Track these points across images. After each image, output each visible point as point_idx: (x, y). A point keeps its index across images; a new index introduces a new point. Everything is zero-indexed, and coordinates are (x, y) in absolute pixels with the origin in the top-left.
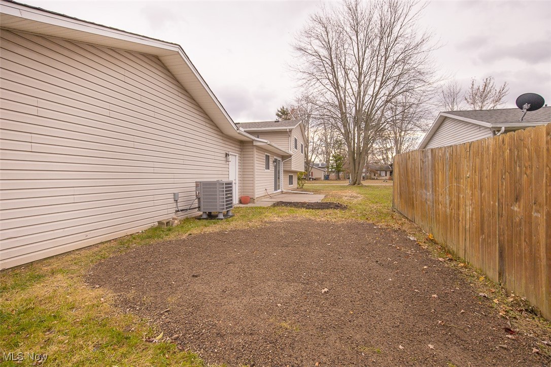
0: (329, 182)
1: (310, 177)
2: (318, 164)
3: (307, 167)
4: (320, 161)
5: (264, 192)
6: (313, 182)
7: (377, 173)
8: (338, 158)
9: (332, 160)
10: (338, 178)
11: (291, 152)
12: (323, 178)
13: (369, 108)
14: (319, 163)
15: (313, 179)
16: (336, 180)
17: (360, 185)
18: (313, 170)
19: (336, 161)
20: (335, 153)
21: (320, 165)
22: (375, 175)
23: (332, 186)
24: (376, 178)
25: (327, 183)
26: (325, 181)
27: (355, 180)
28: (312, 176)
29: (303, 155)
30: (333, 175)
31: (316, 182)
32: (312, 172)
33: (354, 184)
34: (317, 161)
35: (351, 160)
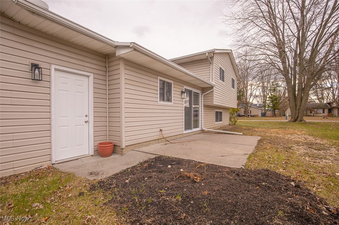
0: (266, 118)
1: (249, 114)
2: (256, 105)
3: (246, 106)
4: (258, 102)
5: (158, 133)
6: (251, 118)
7: (314, 111)
8: (274, 99)
9: (268, 100)
10: (274, 115)
11: (213, 83)
12: (260, 115)
13: (315, 41)
14: (257, 103)
15: (251, 116)
16: (273, 116)
17: (302, 122)
18: (251, 109)
19: (272, 101)
20: (271, 95)
21: (258, 105)
22: (311, 113)
23: (269, 122)
24: (312, 115)
25: (264, 120)
26: (262, 118)
27: (296, 117)
28: (250, 113)
29: (235, 91)
30: (269, 113)
31: (253, 118)
32: (250, 111)
33: (295, 121)
34: (255, 102)
35: (292, 97)
